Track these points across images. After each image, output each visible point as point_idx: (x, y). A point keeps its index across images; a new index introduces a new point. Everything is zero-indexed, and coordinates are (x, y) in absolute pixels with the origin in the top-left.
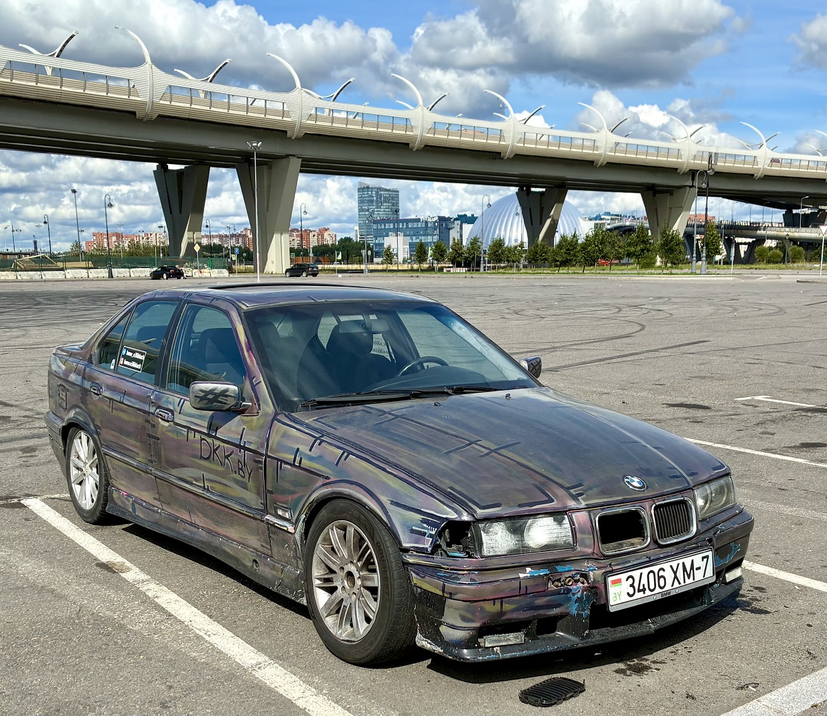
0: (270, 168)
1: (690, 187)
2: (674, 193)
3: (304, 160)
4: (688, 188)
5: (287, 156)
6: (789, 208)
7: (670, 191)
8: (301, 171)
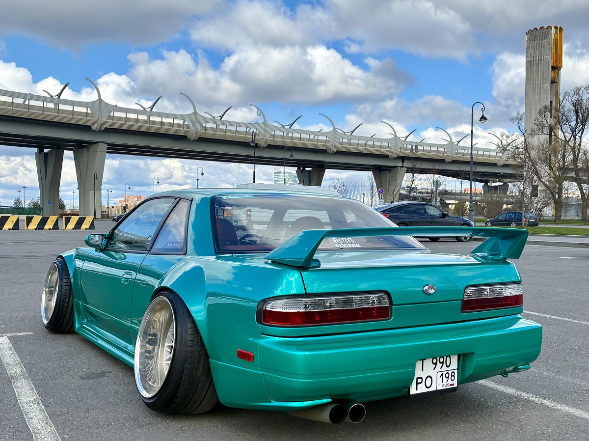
0: (88, 150)
1: (401, 167)
2: (391, 171)
3: (109, 145)
4: (399, 168)
5: (98, 142)
6: (486, 182)
7: (389, 169)
8: (107, 152)
